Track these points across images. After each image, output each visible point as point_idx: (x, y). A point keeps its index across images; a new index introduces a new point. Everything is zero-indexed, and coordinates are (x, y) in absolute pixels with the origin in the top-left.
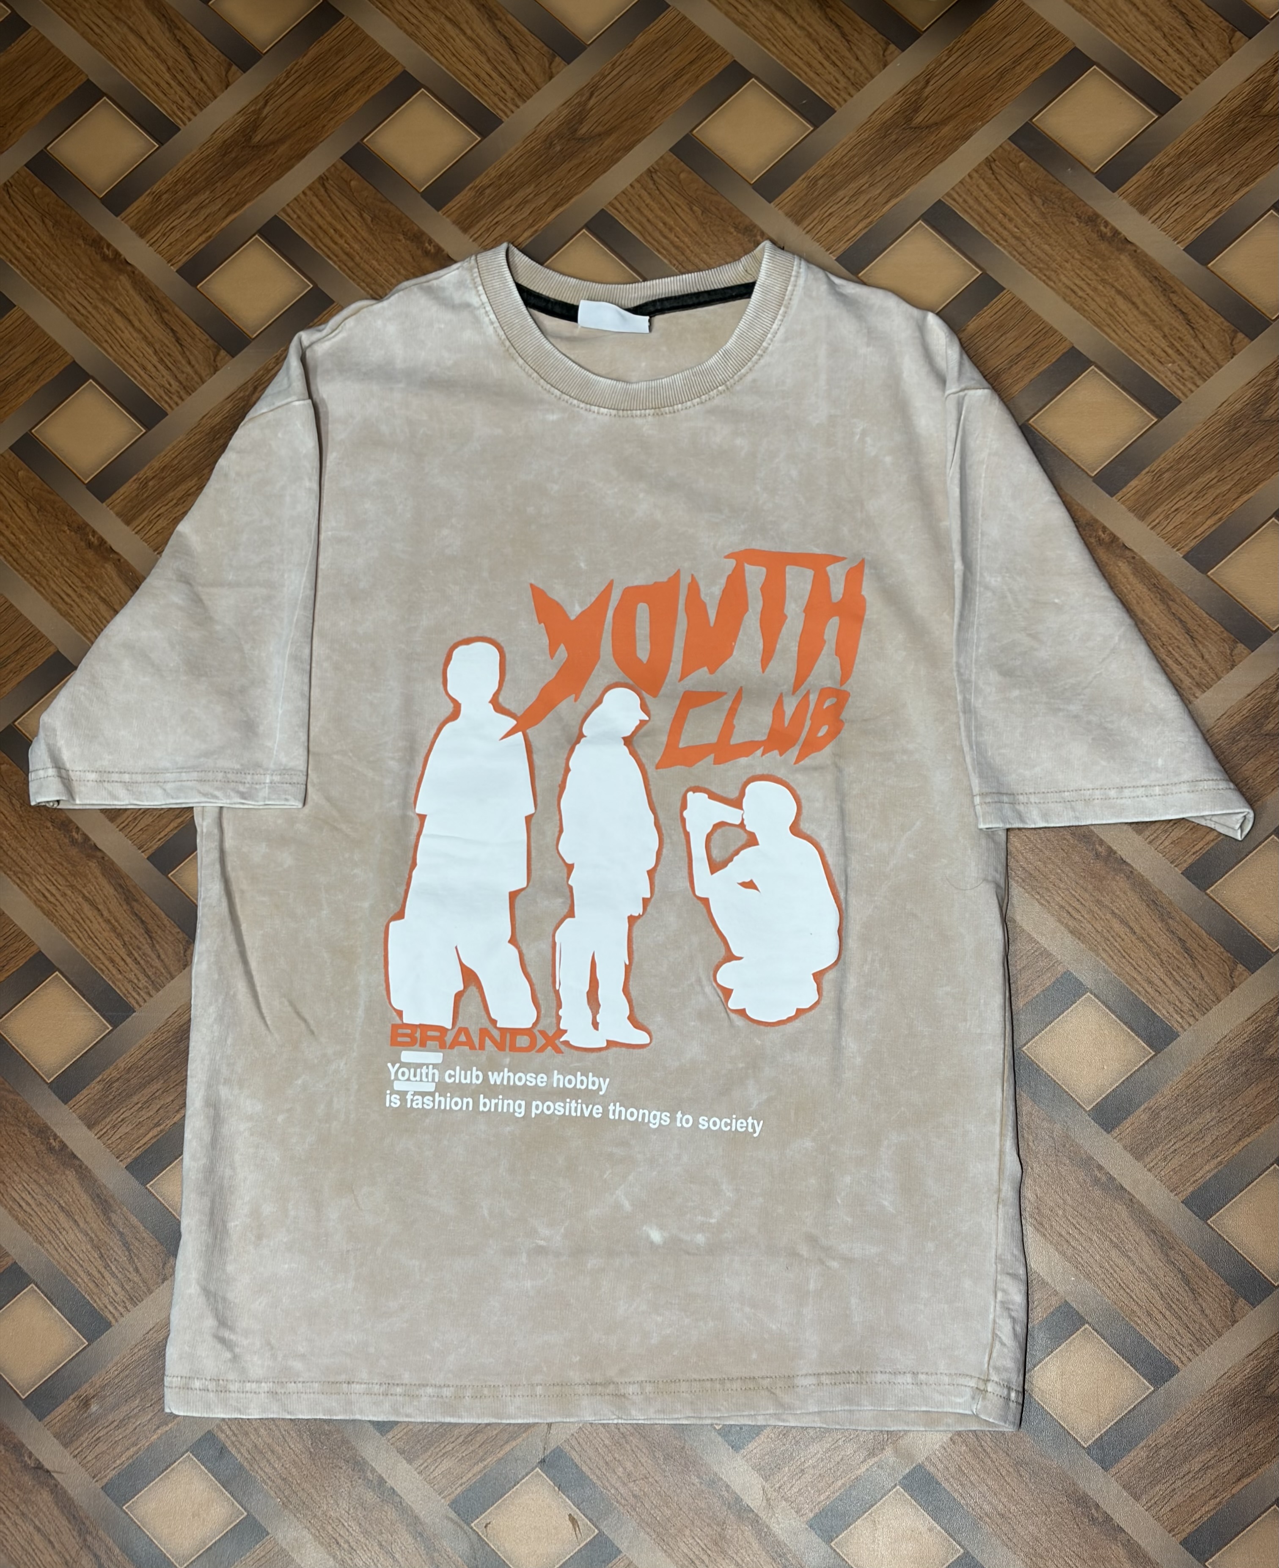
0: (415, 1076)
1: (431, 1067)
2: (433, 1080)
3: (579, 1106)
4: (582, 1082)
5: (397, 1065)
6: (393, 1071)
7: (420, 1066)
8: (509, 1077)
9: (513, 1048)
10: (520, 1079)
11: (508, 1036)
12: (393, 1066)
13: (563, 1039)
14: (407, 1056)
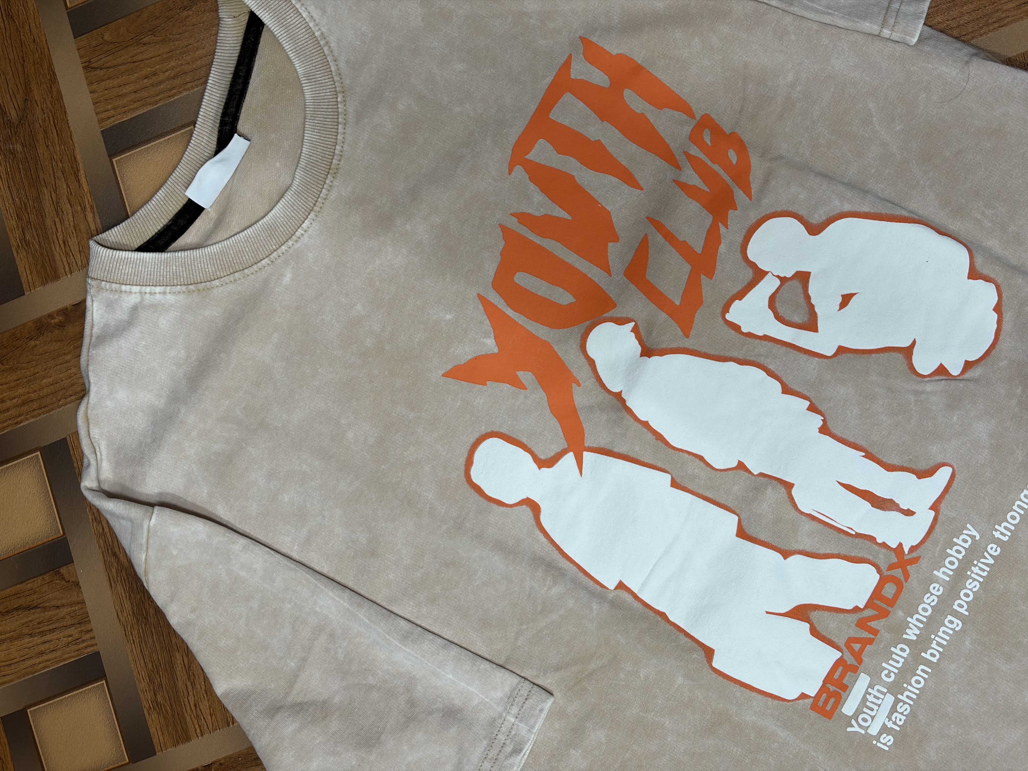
0: (872, 710)
1: (870, 690)
2: (885, 694)
3: (979, 564)
4: (958, 552)
5: (853, 722)
6: (857, 729)
7: (864, 700)
8: (918, 620)
9: (892, 602)
10: (925, 610)
11: (876, 601)
12: (853, 726)
13: (906, 550)
14: (849, 708)
